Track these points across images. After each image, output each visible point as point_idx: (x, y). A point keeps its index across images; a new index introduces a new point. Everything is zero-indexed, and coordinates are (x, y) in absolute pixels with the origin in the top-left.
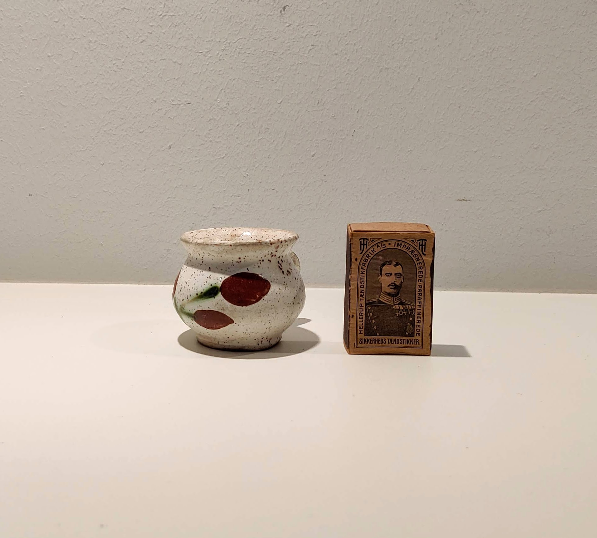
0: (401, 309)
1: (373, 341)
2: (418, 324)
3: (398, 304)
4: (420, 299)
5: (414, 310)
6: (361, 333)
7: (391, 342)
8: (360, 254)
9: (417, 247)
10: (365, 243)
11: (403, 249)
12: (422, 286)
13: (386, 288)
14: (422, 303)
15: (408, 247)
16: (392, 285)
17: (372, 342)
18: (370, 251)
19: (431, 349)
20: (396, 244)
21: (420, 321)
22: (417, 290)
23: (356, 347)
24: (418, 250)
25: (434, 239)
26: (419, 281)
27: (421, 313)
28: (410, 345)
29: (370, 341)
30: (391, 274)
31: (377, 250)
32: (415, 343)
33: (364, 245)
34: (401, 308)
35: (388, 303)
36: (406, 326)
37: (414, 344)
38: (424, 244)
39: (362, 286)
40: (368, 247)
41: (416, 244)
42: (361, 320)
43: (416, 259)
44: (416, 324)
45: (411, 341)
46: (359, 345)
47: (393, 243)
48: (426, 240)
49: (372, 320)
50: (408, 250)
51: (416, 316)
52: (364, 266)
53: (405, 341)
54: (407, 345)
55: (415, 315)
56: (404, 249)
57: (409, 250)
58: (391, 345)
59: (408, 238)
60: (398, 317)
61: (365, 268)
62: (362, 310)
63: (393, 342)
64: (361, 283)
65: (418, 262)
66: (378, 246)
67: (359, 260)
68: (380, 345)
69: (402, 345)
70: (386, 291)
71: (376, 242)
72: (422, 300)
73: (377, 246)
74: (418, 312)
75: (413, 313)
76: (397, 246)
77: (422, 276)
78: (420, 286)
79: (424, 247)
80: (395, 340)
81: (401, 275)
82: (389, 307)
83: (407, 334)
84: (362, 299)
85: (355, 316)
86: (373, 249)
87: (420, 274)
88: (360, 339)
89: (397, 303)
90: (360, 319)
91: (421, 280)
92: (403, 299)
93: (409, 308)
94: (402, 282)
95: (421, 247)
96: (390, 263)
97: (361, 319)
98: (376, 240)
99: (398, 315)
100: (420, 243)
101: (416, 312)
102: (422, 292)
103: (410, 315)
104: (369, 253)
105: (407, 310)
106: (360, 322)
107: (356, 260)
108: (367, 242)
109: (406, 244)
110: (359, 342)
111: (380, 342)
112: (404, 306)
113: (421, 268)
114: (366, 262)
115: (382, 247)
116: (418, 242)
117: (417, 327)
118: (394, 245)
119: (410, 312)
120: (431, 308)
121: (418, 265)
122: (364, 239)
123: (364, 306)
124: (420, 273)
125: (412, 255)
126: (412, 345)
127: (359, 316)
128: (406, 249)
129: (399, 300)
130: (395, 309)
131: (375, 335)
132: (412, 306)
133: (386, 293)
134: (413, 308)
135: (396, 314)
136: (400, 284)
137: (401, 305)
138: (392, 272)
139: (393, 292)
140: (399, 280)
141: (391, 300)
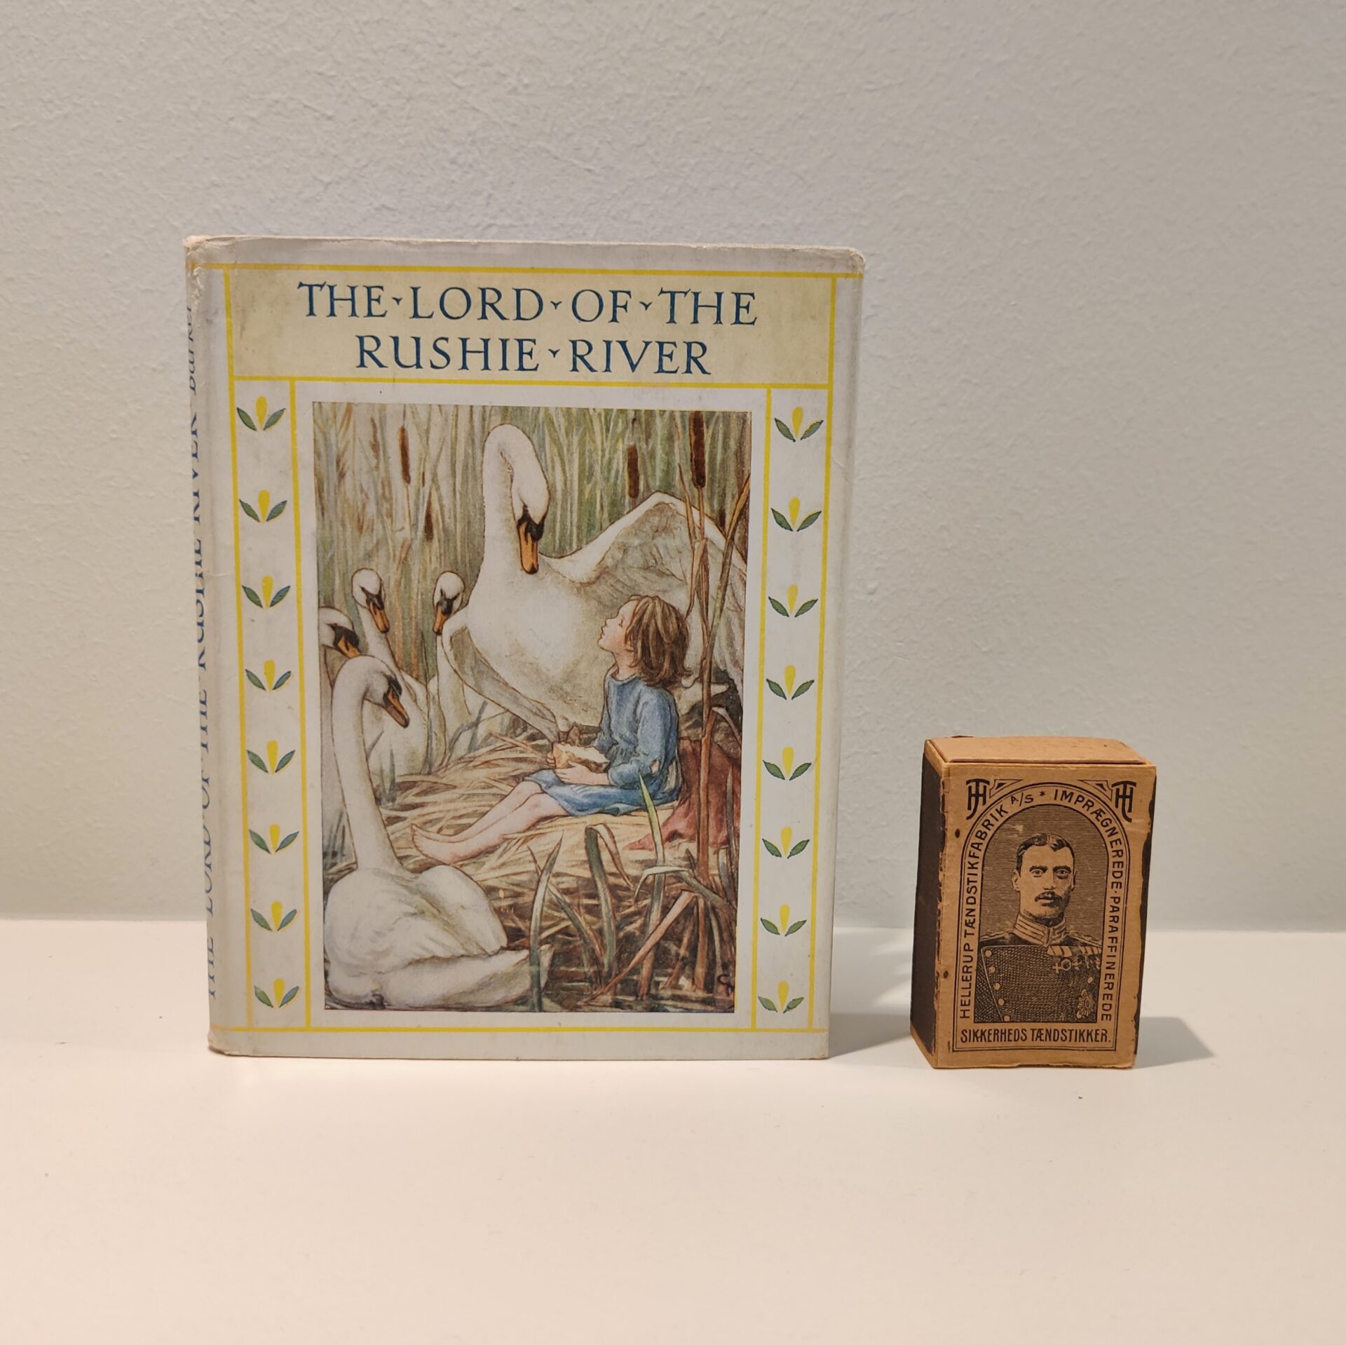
0: (1065, 956)
1: (995, 1034)
2: (1108, 991)
3: (1060, 945)
4: (1114, 929)
6: (964, 1017)
7: (1039, 1037)
8: (968, 818)
9: (1111, 800)
10: (981, 792)
11: (1074, 807)
12: (1119, 898)
13: (1030, 905)
14: (1119, 940)
15: (1089, 801)
16: (1046, 895)
17: (991, 1038)
19: (1135, 1052)
20: (1060, 794)
21: (1113, 984)
22: (1109, 909)
23: (953, 1051)
24: (1113, 808)
25: (1153, 780)
26: (1112, 887)
27: (1116, 966)
29: (986, 1034)
30: (1044, 870)
31: (1011, 808)
32: (1099, 1038)
33: (977, 795)
34: (1068, 953)
35: (1035, 941)
36: (1077, 999)
37: (1096, 1041)
38: (1128, 793)
39: (971, 900)
40: (988, 804)
41: (1108, 793)
42: (966, 984)
43: (1107, 831)
44: (1102, 992)
45: (1089, 1034)
46: (960, 1045)
47: (1050, 791)
48: (1134, 784)
49: (993, 984)
50: (1088, 809)
51: (1104, 971)
52: (977, 848)
53: (1074, 1033)
54: (1078, 1045)
55: (1100, 971)
56: (1079, 806)
57: (1092, 809)
58: (1038, 1043)
60: (1059, 975)
61: (980, 854)
62: (970, 959)
63: (1043, 1037)
64: (969, 893)
66: (1013, 799)
67: (964, 834)
68: (1013, 1044)
69: (1067, 1044)
70: (1030, 911)
71: (1009, 790)
72: (1118, 934)
73: (1010, 798)
74: (1108, 963)
75: (1095, 964)
76: (1062, 799)
78: (1115, 898)
79: (1127, 800)
80: (1049, 1033)
81: (1070, 872)
82: (1038, 951)
84: (969, 930)
85: (952, 973)
86: (1001, 806)
87: (1116, 869)
88: (964, 1031)
89: (1058, 941)
90: (963, 980)
91: (1117, 883)
92: (1071, 932)
93: (1086, 952)
94: (1071, 890)
95: (1120, 800)
96: (1043, 840)
97: (967, 980)
98: (1011, 782)
99: (1060, 970)
100: (1118, 790)
102: (1120, 914)
103: (1087, 972)
105: (1081, 958)
106: (963, 988)
107: (958, 834)
108: (985, 787)
109: (1083, 794)
110: (959, 1039)
111: (1012, 1037)
112: (1075, 950)
113: (1119, 853)
114: (983, 839)
115: (1024, 800)
116: (1114, 789)
118: (1053, 796)
119: (1088, 963)
120: (1140, 952)
121: (1112, 847)
122: (978, 781)
123: (976, 951)
124: (1116, 865)
125: (1098, 820)
126: (1090, 1045)
127: (961, 974)
128: (1083, 807)
129: (1063, 933)
130: (1052, 957)
131: (1001, 1020)
132: (1095, 949)
133: (1031, 918)
134: (1096, 953)
135: (1054, 967)
136: (1065, 894)
137: (1067, 945)
138: (1048, 866)
139: (1048, 914)
140: (1064, 885)
141: (1041, 933)
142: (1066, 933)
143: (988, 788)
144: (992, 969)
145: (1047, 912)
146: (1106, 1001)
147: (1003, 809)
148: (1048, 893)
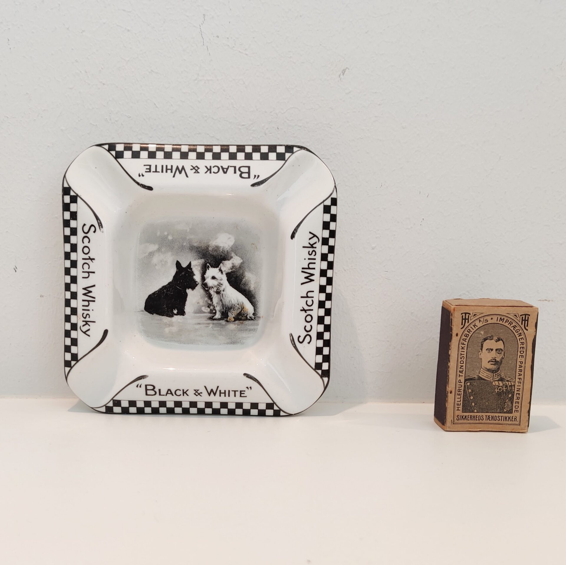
0: (500, 385)
1: (470, 417)
2: (517, 401)
3: (498, 381)
4: (520, 375)
5: (513, 387)
6: (458, 410)
7: (489, 419)
8: (462, 328)
9: (520, 322)
10: (467, 318)
11: (505, 324)
13: (486, 364)
14: (522, 379)
15: (511, 322)
16: (492, 360)
17: (469, 419)
18: (472, 326)
19: (528, 426)
20: (499, 319)
21: (519, 397)
23: (453, 424)
24: (520, 325)
25: (537, 314)
26: (520, 357)
27: (521, 390)
29: (467, 417)
30: (492, 350)
31: (479, 324)
33: (465, 319)
34: (501, 384)
35: (487, 379)
36: (504, 403)
37: (512, 421)
39: (462, 362)
40: (470, 323)
41: (518, 319)
43: (518, 334)
45: (509, 418)
46: (456, 421)
48: (529, 315)
49: (470, 397)
50: (510, 325)
52: (465, 341)
53: (503, 417)
54: (505, 422)
55: (514, 392)
58: (488, 421)
59: (511, 313)
60: (497, 393)
61: (466, 343)
64: (461, 359)
65: (521, 337)
67: (460, 335)
69: (500, 422)
70: (486, 367)
71: (478, 317)
72: (522, 377)
73: (479, 320)
74: (517, 389)
75: (512, 389)
76: (500, 321)
78: (521, 362)
79: (526, 322)
80: (492, 417)
81: (502, 351)
82: (489, 383)
83: (505, 411)
84: (461, 374)
85: (454, 391)
87: (521, 350)
88: (458, 416)
89: (497, 379)
90: (458, 395)
91: (522, 356)
92: (502, 376)
93: (508, 384)
94: (502, 358)
95: (523, 322)
96: (492, 338)
98: (479, 314)
100: (522, 317)
102: (522, 368)
103: (509, 392)
104: (470, 328)
105: (506, 386)
106: (458, 398)
107: (457, 335)
108: (469, 316)
109: (508, 319)
110: (456, 419)
111: (477, 419)
112: (504, 383)
113: (522, 343)
114: (467, 337)
115: (484, 321)
116: (521, 317)
117: (515, 404)
118: (496, 320)
119: (509, 388)
120: (531, 385)
122: (466, 313)
123: (463, 383)
124: (521, 348)
125: (514, 330)
126: (510, 422)
127: (457, 392)
128: (508, 324)
129: (499, 376)
130: (494, 386)
131: (473, 412)
132: (512, 383)
133: (486, 369)
134: (512, 384)
135: (495, 390)
136: (500, 360)
137: (500, 381)
138: (493, 348)
139: (493, 368)
140: (500, 356)
141: (490, 376)
142: (500, 376)
143: (470, 316)
145: (493, 367)
146: (516, 405)
147: (476, 325)
148: (493, 360)
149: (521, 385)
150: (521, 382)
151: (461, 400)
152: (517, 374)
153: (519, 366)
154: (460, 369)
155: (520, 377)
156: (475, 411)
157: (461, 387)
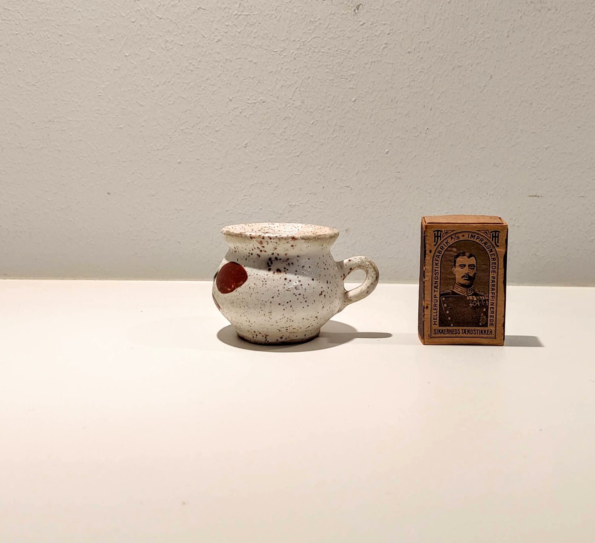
2: (492, 315)
3: (472, 295)
4: (493, 289)
5: (487, 301)
6: (435, 324)
7: (465, 332)
8: (435, 245)
9: (490, 238)
10: (439, 235)
11: (476, 241)
12: (495, 277)
13: (460, 280)
14: (495, 294)
15: (481, 238)
17: (446, 332)
19: (504, 339)
20: (470, 236)
21: (493, 311)
22: (491, 281)
23: (431, 338)
24: (491, 241)
25: (506, 230)
26: (492, 273)
27: (495, 304)
28: (483, 336)
29: (444, 331)
30: (465, 265)
31: (451, 242)
32: (489, 333)
33: (438, 237)
34: (475, 299)
35: (462, 294)
36: (479, 317)
37: (488, 334)
38: (497, 236)
39: (436, 278)
40: (442, 240)
41: (489, 236)
42: (435, 311)
43: (489, 250)
44: (489, 315)
45: (485, 331)
46: (433, 335)
47: (466, 235)
48: (499, 232)
49: (446, 311)
50: (481, 242)
51: (490, 306)
52: (438, 257)
53: (479, 331)
54: (480, 335)
55: (488, 306)
56: (477, 241)
57: (483, 242)
58: (465, 335)
59: (482, 229)
60: (472, 307)
61: (440, 260)
62: (436, 301)
63: (467, 333)
64: (435, 275)
65: (492, 253)
66: (452, 238)
67: (433, 252)
68: (454, 335)
69: (476, 335)
70: (460, 282)
71: (450, 234)
72: (495, 291)
74: (491, 303)
75: (486, 304)
76: (471, 238)
77: (495, 267)
78: (493, 277)
79: (497, 238)
80: (468, 331)
81: (475, 267)
82: (464, 298)
83: (480, 324)
84: (436, 290)
85: (429, 306)
86: (447, 241)
87: (493, 266)
88: (435, 330)
89: (471, 294)
91: (494, 271)
92: (476, 290)
93: (482, 298)
94: (475, 274)
95: (494, 238)
96: (464, 254)
97: (435, 310)
98: (450, 231)
99: (472, 306)
100: (493, 234)
101: (489, 303)
102: (495, 283)
103: (483, 306)
104: (443, 245)
105: (480, 301)
106: (434, 313)
107: (430, 251)
108: (441, 233)
109: (479, 236)
110: (433, 333)
111: (454, 333)
112: (478, 297)
113: (494, 259)
114: (441, 254)
115: (456, 238)
116: (491, 234)
118: (467, 237)
119: (483, 303)
120: (504, 299)
121: (491, 257)
122: (438, 231)
123: (439, 298)
124: (493, 264)
125: (485, 246)
126: (485, 336)
127: (433, 307)
128: (479, 241)
130: (469, 300)
131: (450, 326)
132: (486, 297)
133: (460, 285)
134: (486, 299)
135: (470, 305)
136: (473, 275)
137: (474, 296)
138: (466, 264)
139: (467, 283)
140: (473, 271)
141: (464, 291)
142: (474, 291)
143: (442, 233)
144: (445, 305)
146: (491, 318)
147: (448, 242)
148: (467, 275)
149: (495, 299)
150: (494, 297)
151: (437, 314)
152: (490, 289)
153: (492, 281)
154: (435, 285)
155: (492, 292)
156: (452, 325)
157: (437, 302)
